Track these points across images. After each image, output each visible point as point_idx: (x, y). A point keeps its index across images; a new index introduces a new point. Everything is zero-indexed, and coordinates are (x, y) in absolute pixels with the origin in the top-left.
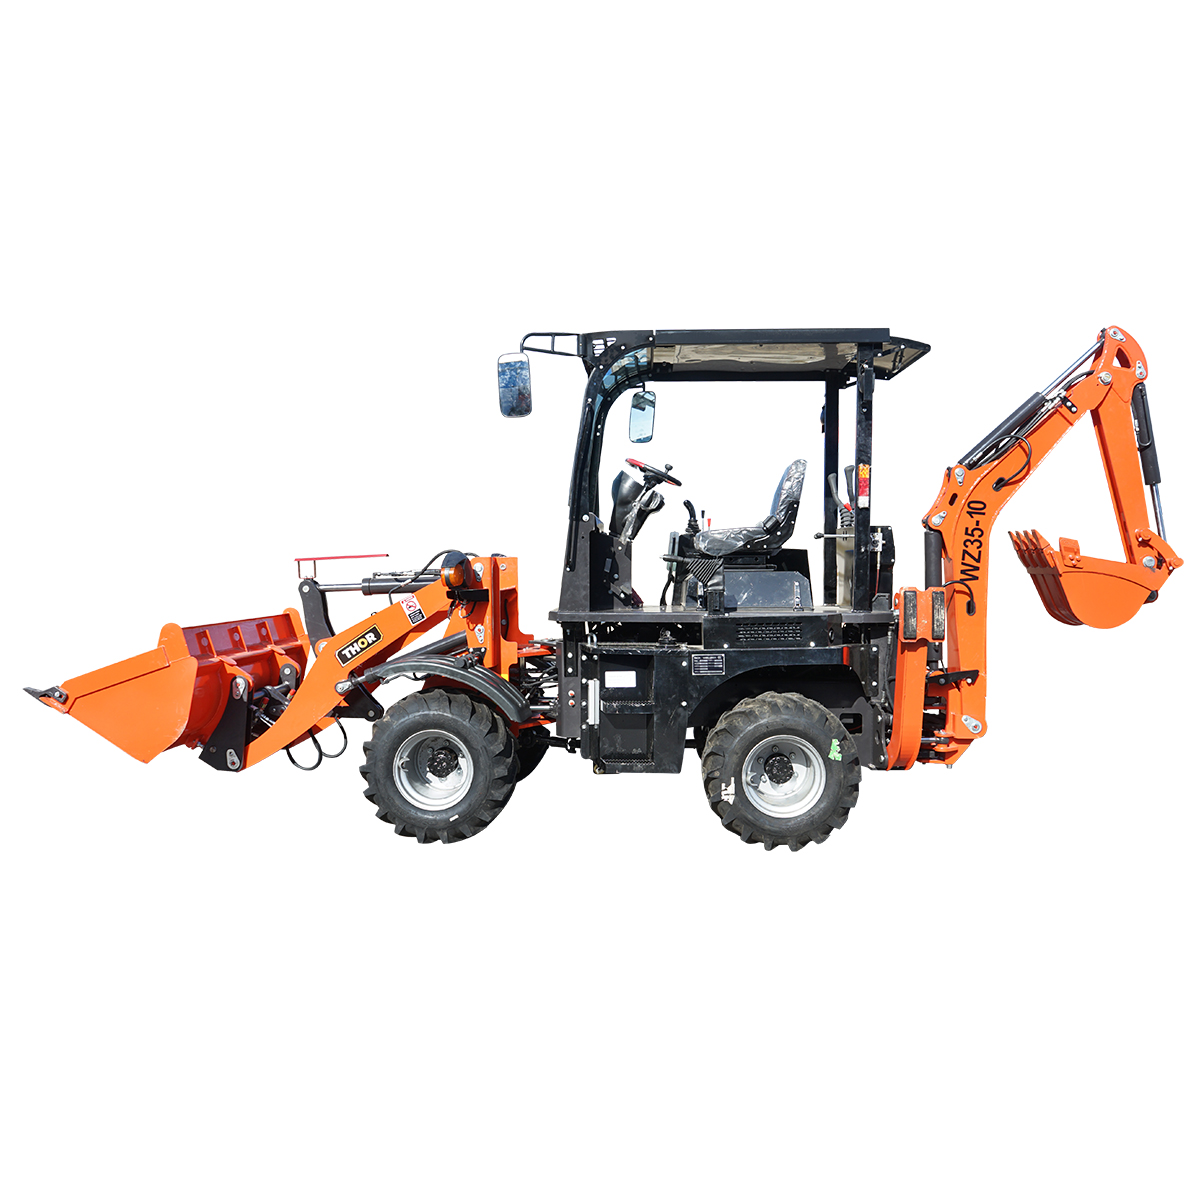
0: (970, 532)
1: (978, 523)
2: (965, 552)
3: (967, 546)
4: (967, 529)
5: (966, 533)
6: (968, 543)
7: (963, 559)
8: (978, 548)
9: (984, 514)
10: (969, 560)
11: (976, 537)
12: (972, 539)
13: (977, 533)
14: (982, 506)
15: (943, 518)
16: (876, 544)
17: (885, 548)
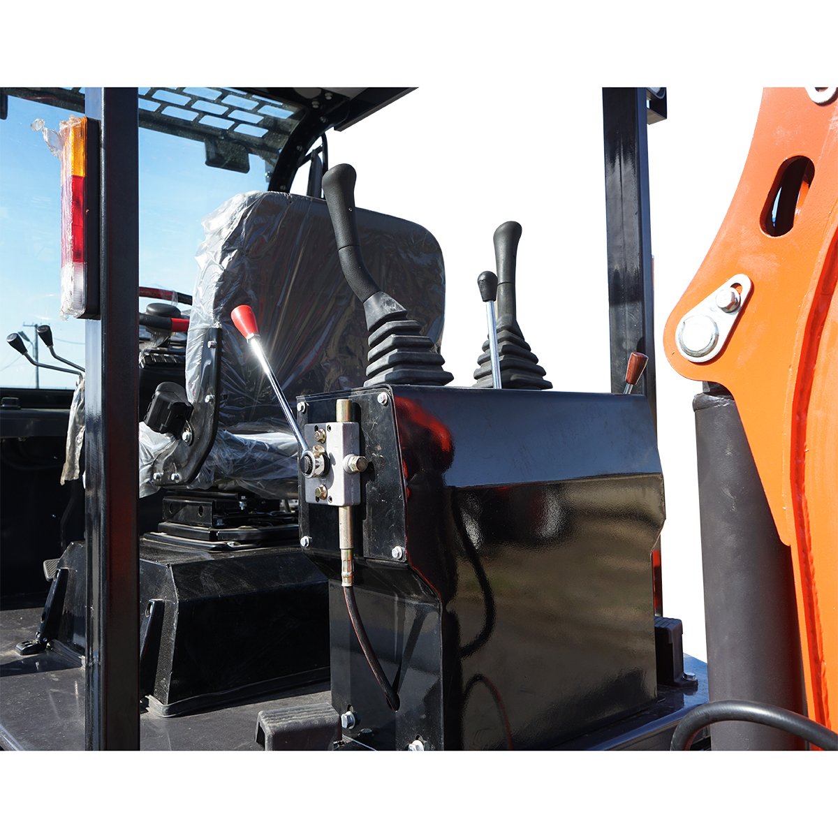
15: (738, 308)
16: (327, 473)
17: (371, 488)
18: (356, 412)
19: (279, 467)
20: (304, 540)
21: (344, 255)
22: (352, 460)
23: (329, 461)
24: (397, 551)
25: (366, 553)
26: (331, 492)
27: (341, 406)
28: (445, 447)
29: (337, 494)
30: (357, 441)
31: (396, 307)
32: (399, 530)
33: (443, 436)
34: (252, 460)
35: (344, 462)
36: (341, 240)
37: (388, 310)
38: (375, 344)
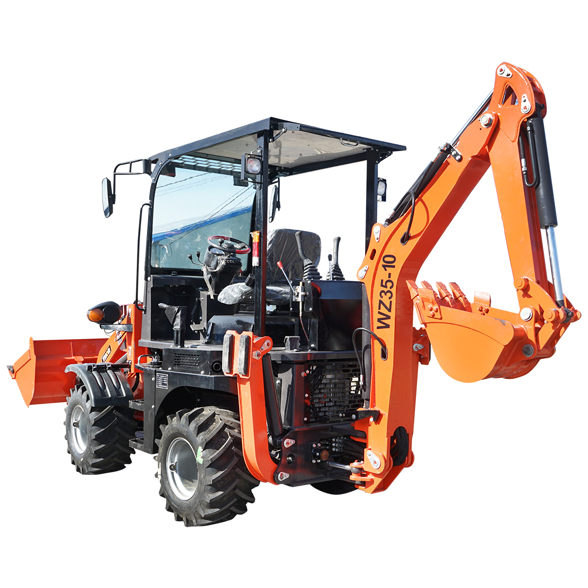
0: (384, 284)
1: (390, 274)
2: (381, 302)
3: (382, 297)
4: (382, 281)
5: (382, 285)
6: (383, 294)
7: (379, 309)
8: (390, 298)
9: (394, 267)
10: (383, 310)
11: (388, 289)
12: (386, 290)
13: (389, 284)
14: (392, 259)
15: (366, 271)
16: (298, 296)
17: (306, 298)
18: (303, 284)
19: (277, 296)
20: (291, 309)
21: (300, 250)
22: (303, 293)
23: (298, 293)
24: (311, 309)
25: (305, 310)
26: (298, 299)
27: (301, 283)
28: (320, 292)
29: (299, 299)
30: (304, 290)
31: (311, 262)
32: (311, 305)
33: (319, 290)
34: (271, 294)
35: (301, 294)
36: (299, 247)
37: (309, 263)
38: (306, 269)
